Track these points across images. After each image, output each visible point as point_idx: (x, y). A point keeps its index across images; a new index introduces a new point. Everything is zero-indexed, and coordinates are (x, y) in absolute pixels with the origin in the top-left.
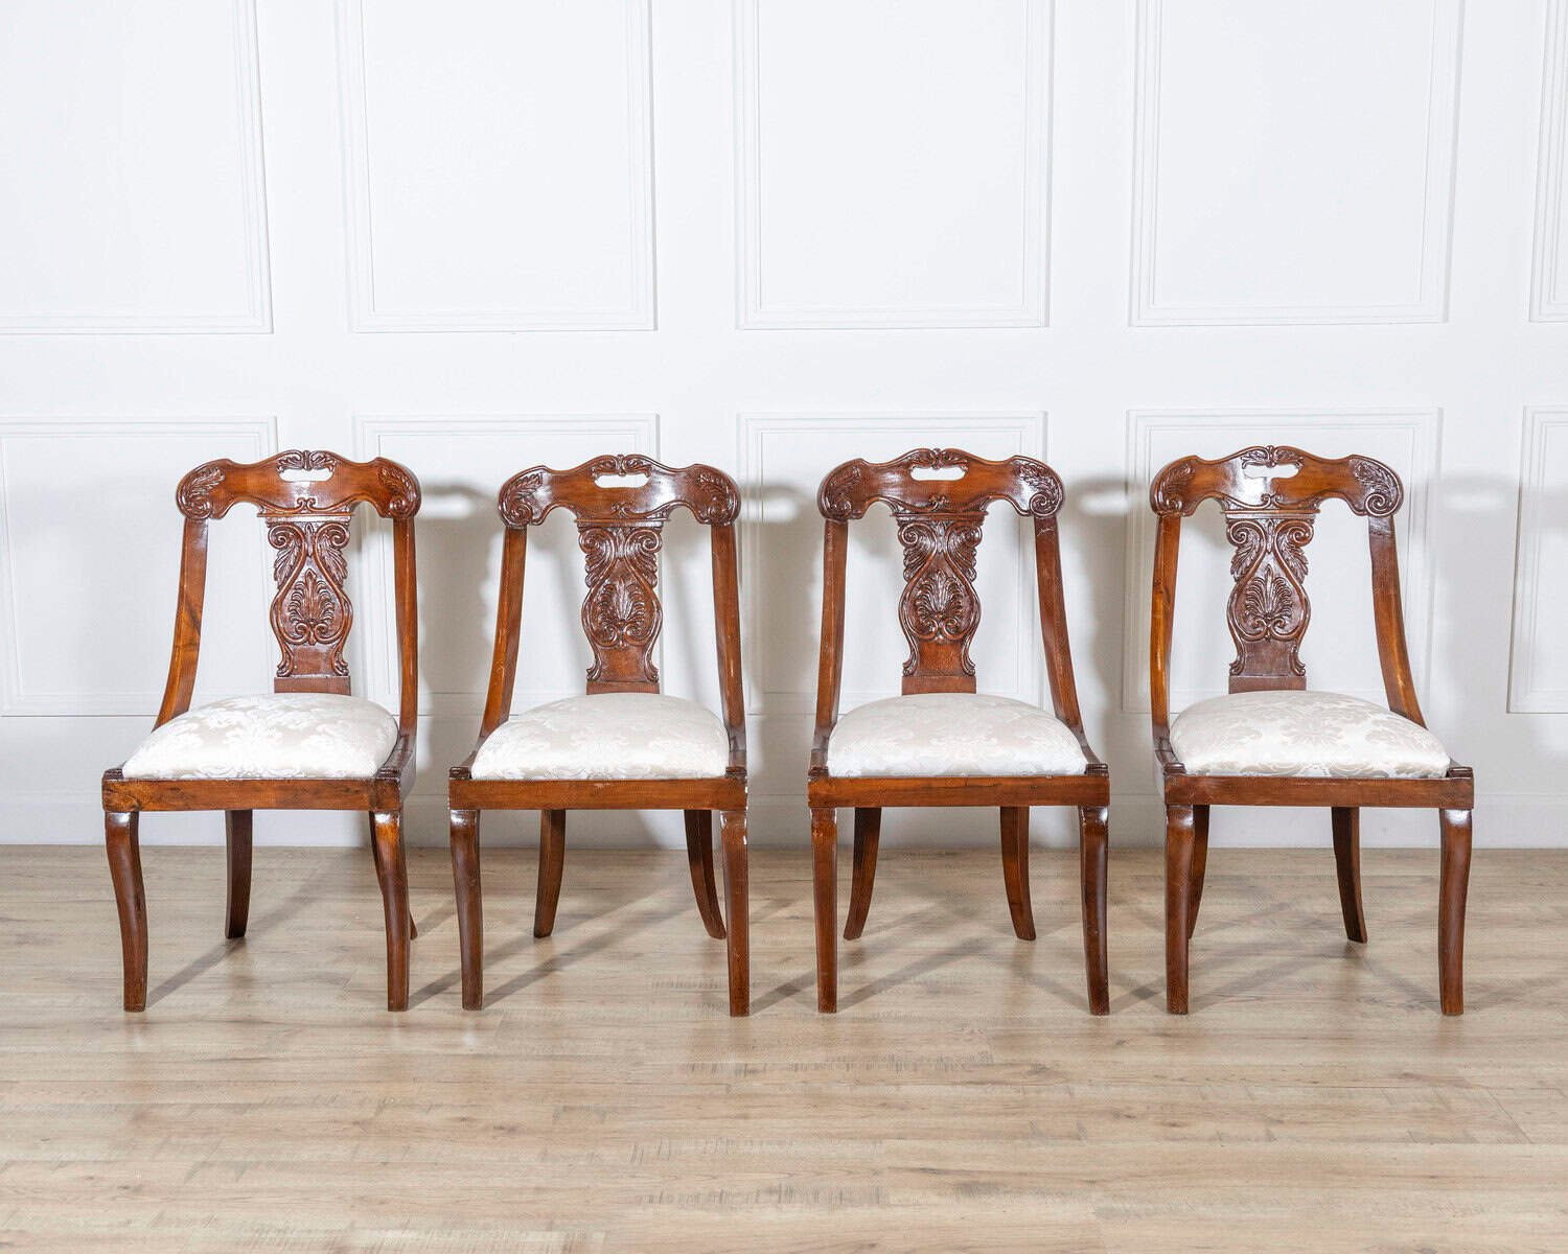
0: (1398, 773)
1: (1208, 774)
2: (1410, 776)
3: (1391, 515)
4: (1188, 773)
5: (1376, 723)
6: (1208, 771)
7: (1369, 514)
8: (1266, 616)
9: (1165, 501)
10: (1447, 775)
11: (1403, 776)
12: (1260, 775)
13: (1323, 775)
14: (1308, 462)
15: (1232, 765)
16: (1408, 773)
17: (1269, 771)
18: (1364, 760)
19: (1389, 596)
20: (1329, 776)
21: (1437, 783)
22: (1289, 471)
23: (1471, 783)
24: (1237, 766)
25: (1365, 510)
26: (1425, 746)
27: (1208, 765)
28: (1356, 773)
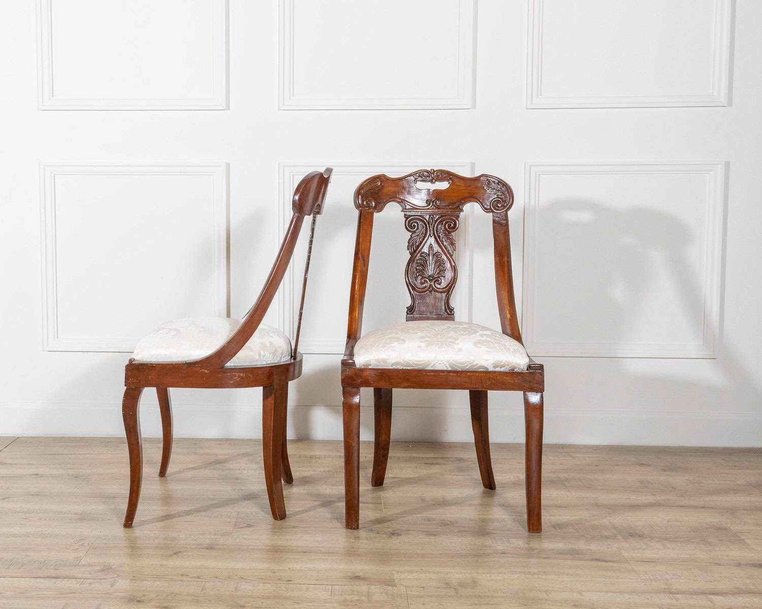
0: (494, 367)
1: (370, 367)
2: (502, 370)
3: (506, 211)
4: (358, 366)
5: (482, 335)
6: (370, 365)
7: (493, 212)
8: (429, 276)
9: (363, 202)
10: (527, 370)
11: (498, 369)
12: (404, 368)
13: (445, 369)
14: (455, 180)
15: (385, 361)
16: (501, 368)
17: (409, 365)
18: (472, 358)
19: (504, 262)
20: (450, 369)
21: (520, 374)
22: (444, 185)
23: (542, 375)
24: (389, 361)
25: (490, 209)
26: (512, 350)
27: (370, 361)
28: (467, 367)
